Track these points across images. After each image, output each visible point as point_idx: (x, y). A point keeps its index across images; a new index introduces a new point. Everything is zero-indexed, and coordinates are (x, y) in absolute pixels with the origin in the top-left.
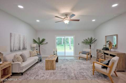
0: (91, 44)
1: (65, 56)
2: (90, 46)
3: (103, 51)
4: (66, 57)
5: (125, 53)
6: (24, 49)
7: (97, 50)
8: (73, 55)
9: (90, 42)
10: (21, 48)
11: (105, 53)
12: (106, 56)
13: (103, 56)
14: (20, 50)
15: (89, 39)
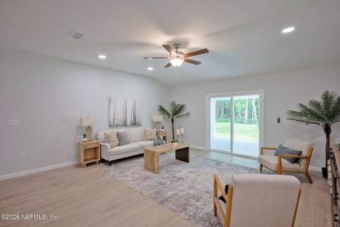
1: (232, 154)
4: (234, 157)
6: (135, 124)
10: (129, 123)
14: (125, 125)
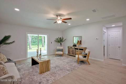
0: (61, 43)
2: (61, 44)
3: (74, 47)
5: (86, 47)
7: (68, 47)
8: (46, 54)
9: (60, 41)
11: (76, 49)
12: (77, 50)
13: (74, 51)
15: (59, 38)
